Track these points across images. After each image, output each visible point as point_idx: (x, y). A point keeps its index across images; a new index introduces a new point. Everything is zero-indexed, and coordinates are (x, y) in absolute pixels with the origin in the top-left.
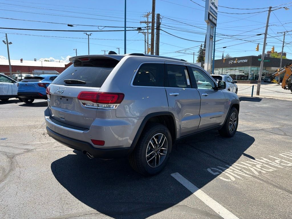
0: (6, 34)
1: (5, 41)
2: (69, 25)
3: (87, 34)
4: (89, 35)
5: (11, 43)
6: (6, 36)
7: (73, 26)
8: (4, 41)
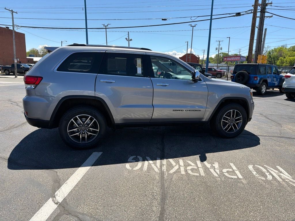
0: (128, 32)
1: (128, 38)
2: (163, 20)
3: (191, 26)
4: (193, 26)
5: (131, 40)
6: (128, 34)
7: (166, 20)
8: (126, 39)
